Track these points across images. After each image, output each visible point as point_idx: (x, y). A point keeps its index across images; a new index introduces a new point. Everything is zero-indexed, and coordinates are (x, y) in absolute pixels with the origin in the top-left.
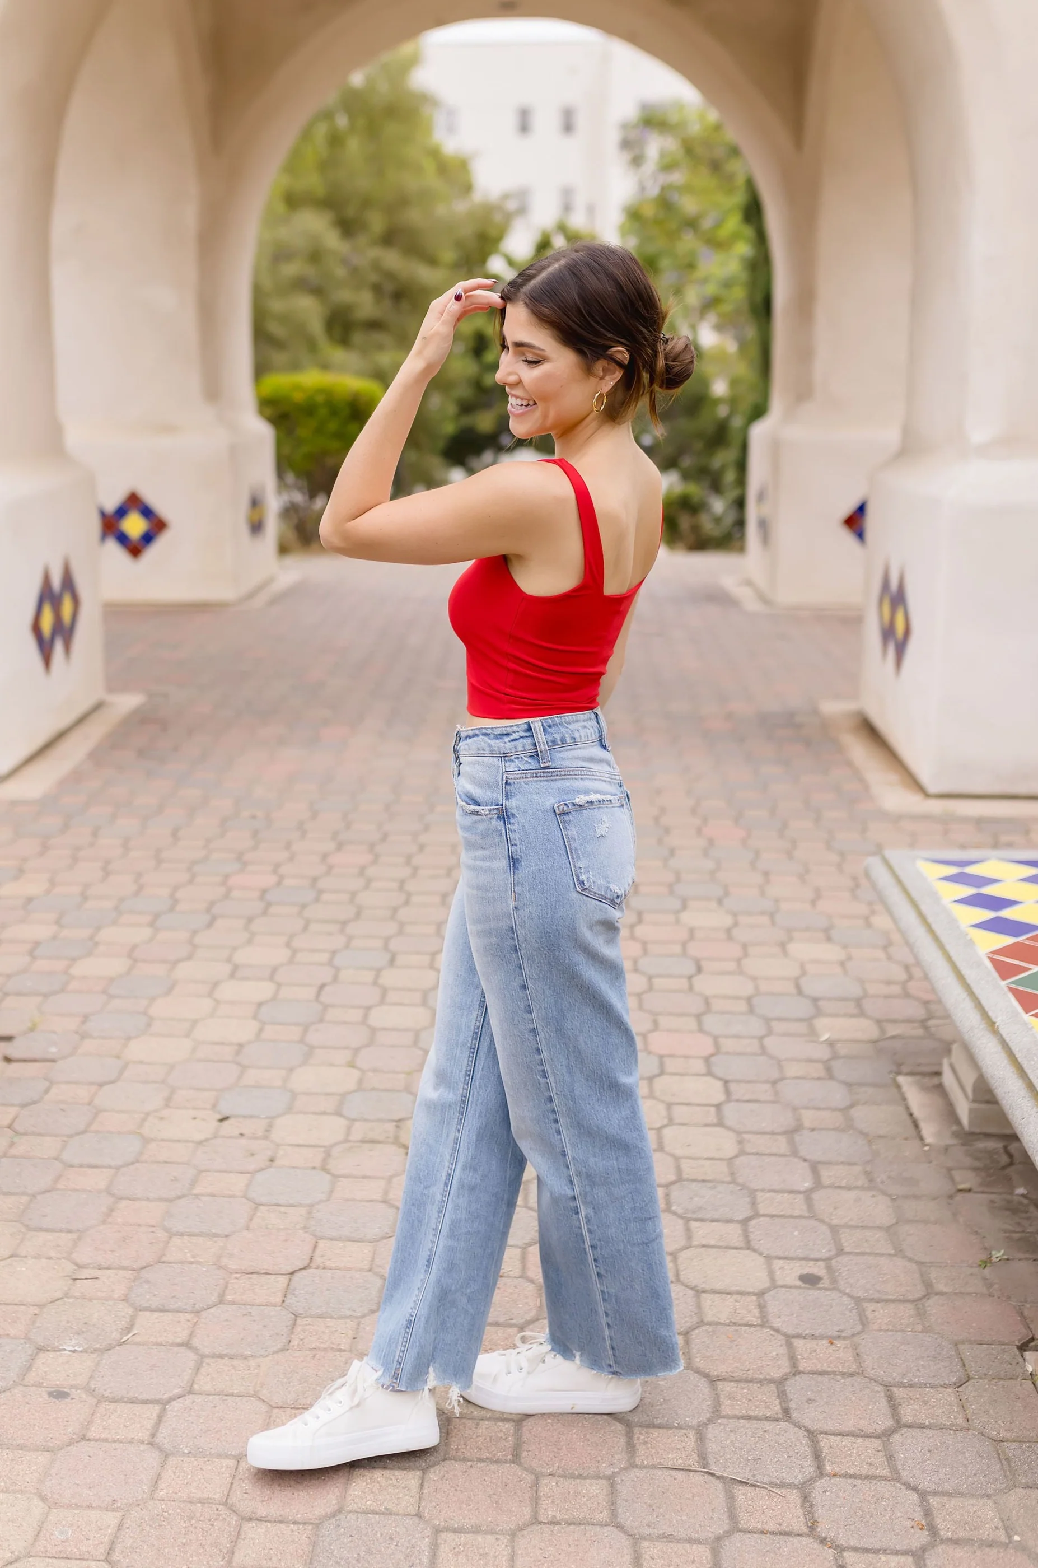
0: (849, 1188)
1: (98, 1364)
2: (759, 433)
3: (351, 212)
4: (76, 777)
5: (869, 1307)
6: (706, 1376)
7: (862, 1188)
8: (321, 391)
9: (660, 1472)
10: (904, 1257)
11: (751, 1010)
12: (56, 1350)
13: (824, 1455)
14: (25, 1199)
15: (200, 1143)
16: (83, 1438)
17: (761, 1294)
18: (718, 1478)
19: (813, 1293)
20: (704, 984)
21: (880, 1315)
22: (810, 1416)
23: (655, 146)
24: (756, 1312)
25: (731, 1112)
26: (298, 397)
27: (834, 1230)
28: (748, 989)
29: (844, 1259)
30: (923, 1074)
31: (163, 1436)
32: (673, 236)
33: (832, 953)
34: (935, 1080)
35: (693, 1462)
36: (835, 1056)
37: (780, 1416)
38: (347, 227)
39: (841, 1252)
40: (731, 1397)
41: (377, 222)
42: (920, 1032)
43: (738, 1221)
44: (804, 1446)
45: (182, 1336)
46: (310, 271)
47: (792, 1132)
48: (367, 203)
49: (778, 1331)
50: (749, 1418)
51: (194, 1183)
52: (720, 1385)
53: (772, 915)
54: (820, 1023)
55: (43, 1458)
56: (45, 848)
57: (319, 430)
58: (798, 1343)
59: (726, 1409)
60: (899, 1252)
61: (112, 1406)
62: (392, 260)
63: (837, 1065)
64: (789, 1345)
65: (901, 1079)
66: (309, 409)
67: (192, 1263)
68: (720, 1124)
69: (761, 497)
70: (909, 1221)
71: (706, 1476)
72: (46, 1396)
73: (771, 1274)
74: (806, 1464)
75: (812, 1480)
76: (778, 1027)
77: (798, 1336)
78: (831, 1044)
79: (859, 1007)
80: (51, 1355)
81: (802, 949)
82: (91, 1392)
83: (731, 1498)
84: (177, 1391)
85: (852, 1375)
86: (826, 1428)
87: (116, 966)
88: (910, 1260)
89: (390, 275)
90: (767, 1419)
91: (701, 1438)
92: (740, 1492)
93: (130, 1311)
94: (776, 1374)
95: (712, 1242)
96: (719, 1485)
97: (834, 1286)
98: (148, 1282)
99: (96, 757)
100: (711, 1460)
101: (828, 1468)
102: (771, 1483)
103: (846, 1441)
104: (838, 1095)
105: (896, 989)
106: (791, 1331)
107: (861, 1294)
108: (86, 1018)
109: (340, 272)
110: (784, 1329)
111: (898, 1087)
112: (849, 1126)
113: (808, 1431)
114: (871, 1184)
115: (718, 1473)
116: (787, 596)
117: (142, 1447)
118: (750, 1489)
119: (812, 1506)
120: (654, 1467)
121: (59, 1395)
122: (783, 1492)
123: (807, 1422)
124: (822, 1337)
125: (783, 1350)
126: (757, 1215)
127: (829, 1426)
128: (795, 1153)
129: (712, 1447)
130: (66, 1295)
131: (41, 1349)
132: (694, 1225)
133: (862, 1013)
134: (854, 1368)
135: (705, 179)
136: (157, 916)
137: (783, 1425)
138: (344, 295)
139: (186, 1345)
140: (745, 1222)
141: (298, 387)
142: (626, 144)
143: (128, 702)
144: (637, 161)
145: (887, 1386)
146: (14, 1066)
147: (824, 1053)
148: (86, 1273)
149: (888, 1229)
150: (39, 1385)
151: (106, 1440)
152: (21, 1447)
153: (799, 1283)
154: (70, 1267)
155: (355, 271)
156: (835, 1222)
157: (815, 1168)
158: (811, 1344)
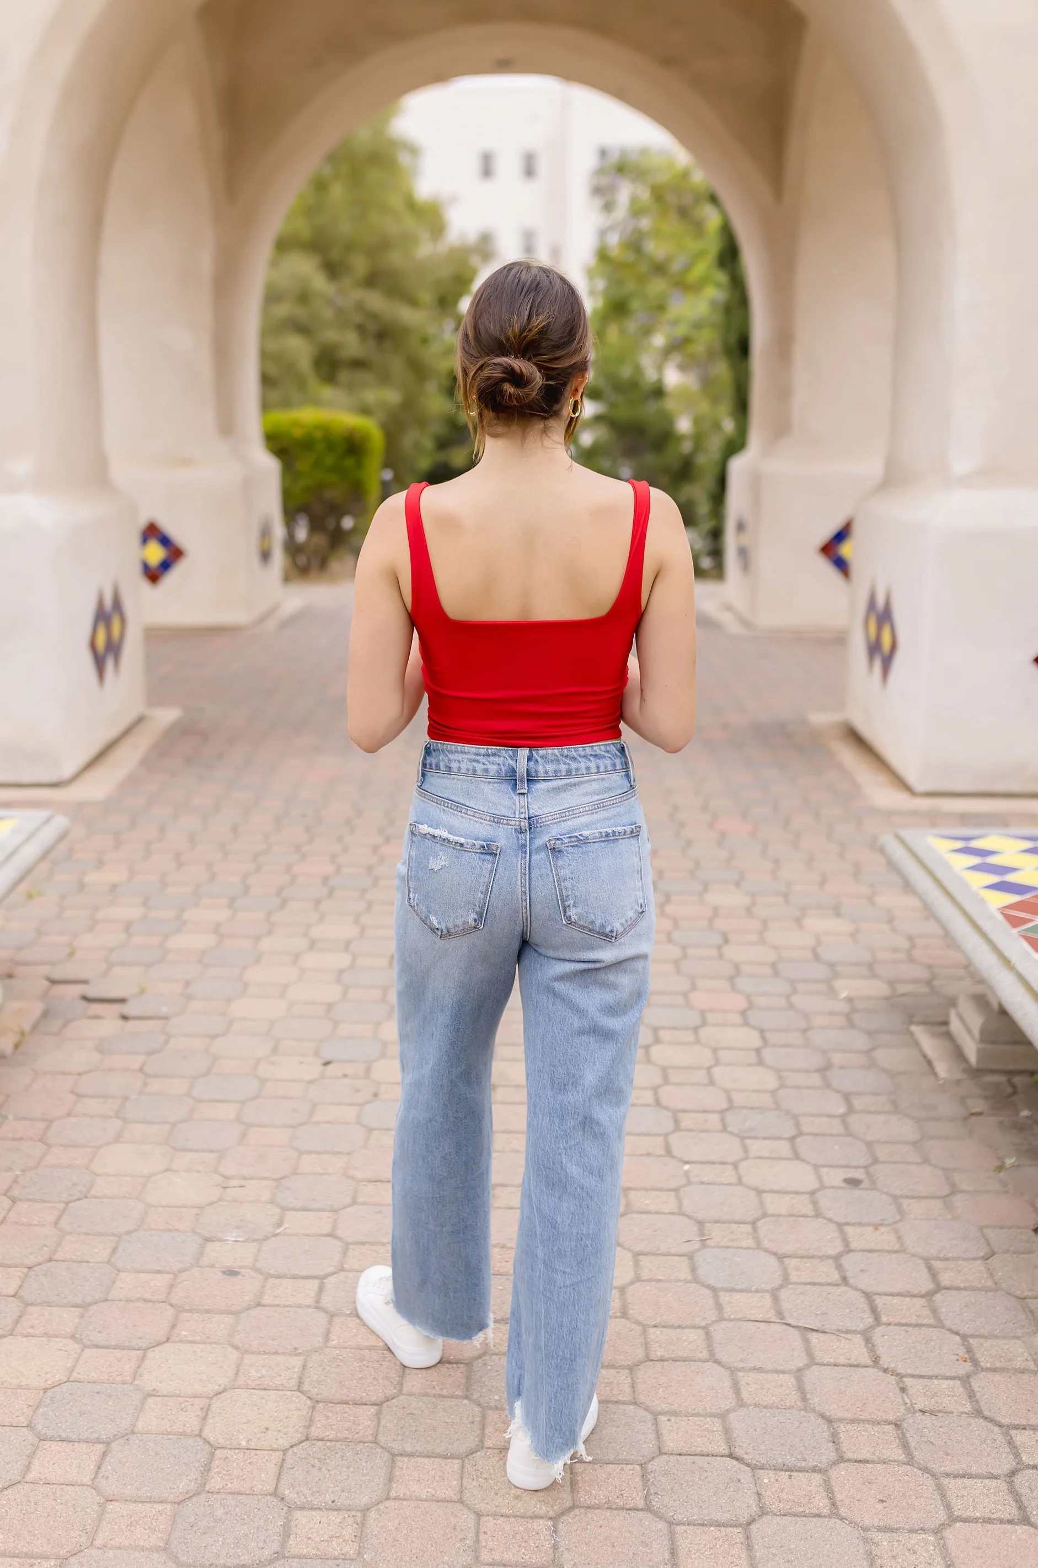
0: (877, 1113)
1: (259, 1251)
2: (738, 466)
3: (335, 255)
4: (131, 782)
5: (905, 1202)
6: (775, 1254)
7: (888, 1113)
8: (319, 427)
9: (746, 1324)
10: (931, 1165)
11: (776, 973)
12: (220, 1240)
13: (879, 1310)
14: (167, 1127)
15: (311, 1082)
16: (259, 1304)
17: (812, 1193)
18: (793, 1327)
19: (857, 1193)
20: (733, 952)
21: (915, 1208)
22: (865, 1282)
23: (625, 193)
24: (810, 1207)
25: (768, 1054)
26: (297, 433)
27: (870, 1145)
28: (771, 956)
29: (879, 1167)
30: (933, 1024)
31: (326, 1301)
32: (642, 279)
33: (841, 926)
34: (943, 1029)
35: (772, 1316)
36: (854, 1010)
37: (840, 1282)
38: (333, 269)
39: (876, 1161)
40: (797, 1269)
41: (360, 265)
42: (926, 990)
43: (785, 1139)
44: (862, 1303)
45: (327, 1229)
46: (300, 313)
47: (824, 1070)
48: (350, 247)
49: (830, 1220)
50: (814, 1284)
51: (311, 1113)
52: (786, 1261)
53: (786, 896)
54: (838, 984)
55: (229, 1319)
56: (118, 844)
57: (318, 464)
58: (849, 1230)
59: (794, 1277)
60: (926, 1161)
61: (277, 1281)
62: (376, 301)
63: (857, 1017)
64: (842, 1232)
65: (914, 1028)
66: (307, 444)
67: (322, 1174)
68: (761, 1062)
69: (741, 527)
70: (932, 1138)
71: (784, 1326)
72: (220, 1274)
73: (820, 1178)
74: (865, 1316)
75: (872, 1328)
76: (801, 987)
77: (848, 1224)
78: (850, 1000)
79: (871, 969)
80: (218, 1244)
81: (816, 923)
82: (259, 1271)
83: (807, 1342)
84: (331, 1269)
85: (896, 1252)
86: (879, 1291)
87: (206, 941)
88: (936, 1167)
89: (373, 316)
90: (829, 1284)
91: (776, 1299)
92: (814, 1337)
93: (278, 1211)
94: (833, 1252)
95: (766, 1155)
96: (795, 1334)
97: (874, 1186)
98: (288, 1188)
99: (146, 763)
100: (786, 1314)
101: (884, 1319)
102: (838, 1330)
103: (896, 1300)
104: (861, 1041)
105: (901, 956)
106: (841, 1220)
107: (897, 1192)
108: (187, 984)
109: (328, 313)
110: (836, 1219)
111: (912, 1034)
112: (872, 1064)
113: (864, 1292)
114: (896, 1109)
115: (794, 1323)
116: (766, 619)
117: (310, 1310)
118: (821, 1335)
119: (873, 1346)
120: (739, 1320)
121: (232, 1273)
122: (849, 1336)
123: (862, 1286)
124: (868, 1225)
125: (837, 1234)
126: (801, 1134)
127: (881, 1289)
128: (828, 1085)
129: (786, 1305)
130: (220, 1199)
131: (208, 1240)
132: (748, 1142)
133: (874, 975)
134: (897, 1247)
135: (672, 225)
136: (233, 900)
137: (843, 1289)
138: (331, 335)
139: (332, 1235)
140: (792, 1139)
141: (296, 424)
142: (597, 191)
143: (167, 716)
144: (608, 207)
145: (927, 1261)
146: (131, 1025)
147: (845, 1007)
148: (234, 1183)
149: (914, 1144)
150: (212, 1266)
151: (278, 1306)
152: (208, 1311)
153: (843, 1185)
154: (219, 1179)
155: (340, 312)
156: (869, 1138)
157: (847, 1097)
158: (859, 1230)
